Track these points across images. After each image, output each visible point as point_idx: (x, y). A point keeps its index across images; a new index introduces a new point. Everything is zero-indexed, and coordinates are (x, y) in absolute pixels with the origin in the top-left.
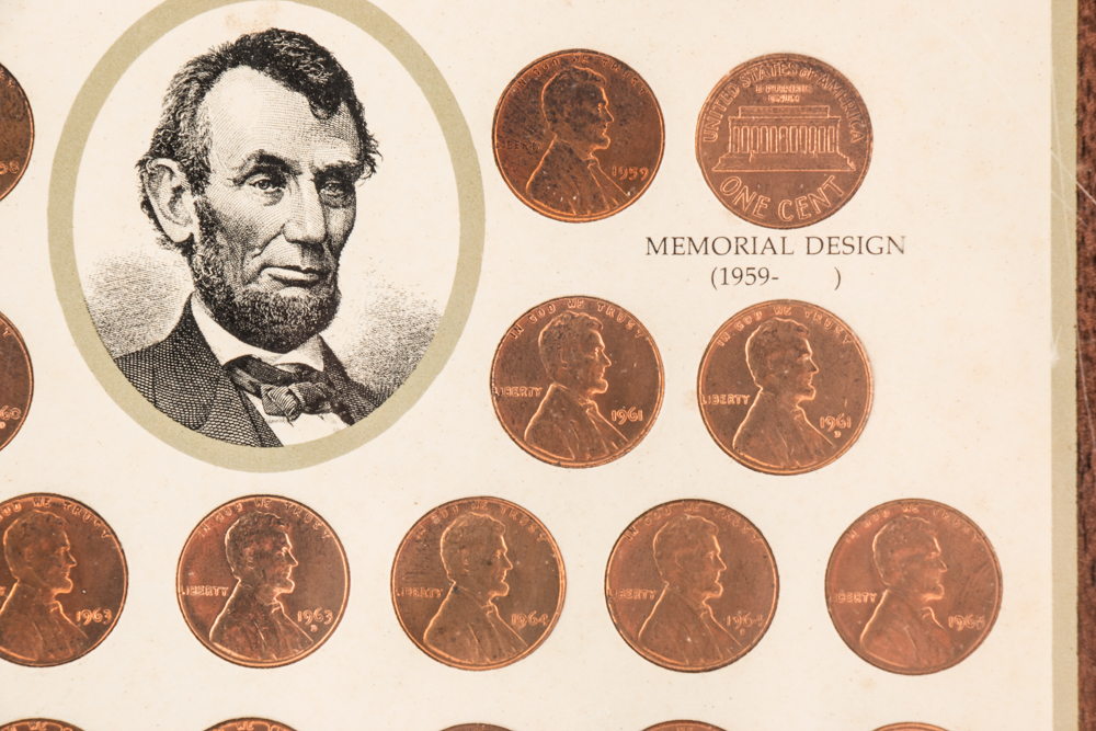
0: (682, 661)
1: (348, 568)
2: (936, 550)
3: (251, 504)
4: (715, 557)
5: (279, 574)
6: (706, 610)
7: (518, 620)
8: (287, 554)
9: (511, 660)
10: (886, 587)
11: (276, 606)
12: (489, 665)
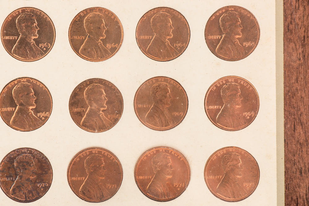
0: (160, 58)
1: (55, 30)
2: (239, 22)
3: (24, 10)
4: (170, 25)
5: (33, 32)
6: (168, 42)
7: (109, 46)
8: (36, 26)
9: (107, 58)
10: (224, 34)
11: (32, 42)
12: (100, 60)
